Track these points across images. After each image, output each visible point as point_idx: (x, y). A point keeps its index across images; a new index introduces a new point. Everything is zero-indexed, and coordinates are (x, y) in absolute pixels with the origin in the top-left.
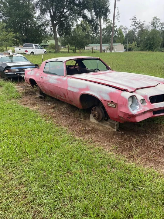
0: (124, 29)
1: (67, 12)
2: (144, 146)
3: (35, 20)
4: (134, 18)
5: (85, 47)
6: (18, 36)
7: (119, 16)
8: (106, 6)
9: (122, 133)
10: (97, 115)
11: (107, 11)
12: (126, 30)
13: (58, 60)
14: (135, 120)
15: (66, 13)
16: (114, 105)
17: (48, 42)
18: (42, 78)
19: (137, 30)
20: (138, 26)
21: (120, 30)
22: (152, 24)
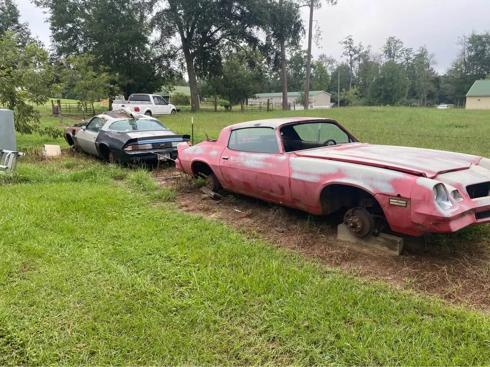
0: (327, 63)
1: (216, 31)
2: (465, 277)
3: (148, 46)
4: (348, 41)
5: (247, 101)
6: (116, 79)
7: (320, 37)
8: (296, 19)
9: (413, 258)
10: (358, 224)
11: (298, 29)
12: (332, 63)
13: (259, 124)
14: (449, 228)
15: (214, 32)
16: (403, 203)
17: (175, 89)
18: (227, 159)
19: (356, 64)
20: (356, 55)
21: (319, 64)
22: (386, 52)
